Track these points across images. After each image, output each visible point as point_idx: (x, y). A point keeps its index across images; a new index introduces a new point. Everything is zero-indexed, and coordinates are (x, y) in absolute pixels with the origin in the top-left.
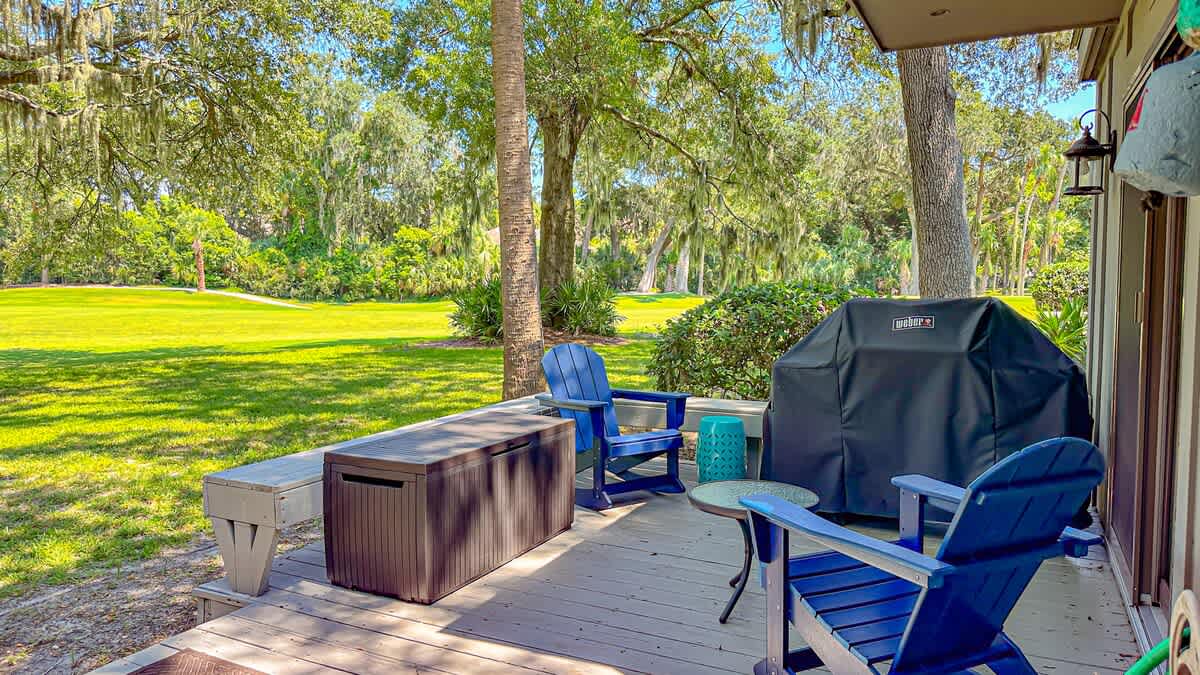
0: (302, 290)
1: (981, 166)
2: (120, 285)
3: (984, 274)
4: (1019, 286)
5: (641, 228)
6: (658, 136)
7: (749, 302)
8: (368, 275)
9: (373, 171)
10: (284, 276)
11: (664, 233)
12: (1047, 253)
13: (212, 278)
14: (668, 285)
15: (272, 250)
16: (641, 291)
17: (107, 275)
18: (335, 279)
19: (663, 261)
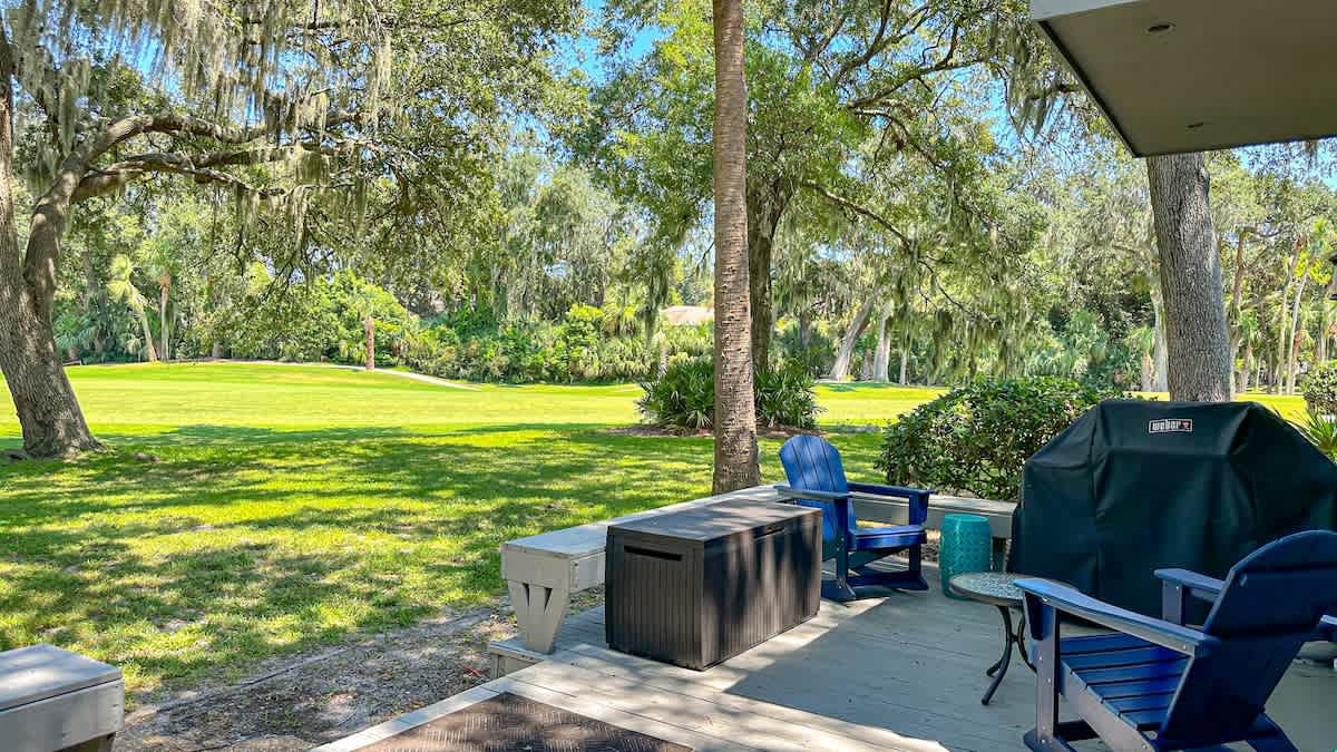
0: (471, 370)
1: (1240, 243)
2: (289, 361)
3: (1244, 368)
4: (1288, 383)
5: (834, 308)
6: (865, 212)
7: (989, 398)
8: (539, 356)
9: (548, 246)
10: (454, 356)
11: (860, 314)
12: (1323, 346)
13: (380, 356)
14: (865, 373)
15: (443, 328)
16: (835, 379)
17: (277, 351)
18: (505, 360)
19: (858, 346)
